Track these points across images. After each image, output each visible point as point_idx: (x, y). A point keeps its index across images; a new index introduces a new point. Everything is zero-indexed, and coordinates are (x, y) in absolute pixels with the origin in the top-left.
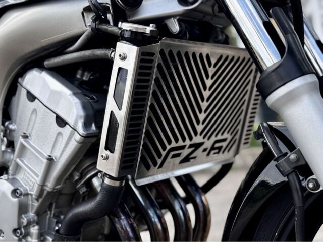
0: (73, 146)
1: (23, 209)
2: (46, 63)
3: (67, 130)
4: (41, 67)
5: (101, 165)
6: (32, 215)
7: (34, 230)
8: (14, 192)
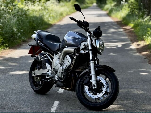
0: (69, 64)
1: (63, 70)
2: (69, 54)
3: (69, 63)
4: (69, 55)
5: (71, 67)
6: (63, 71)
7: (63, 73)
8: (62, 68)
